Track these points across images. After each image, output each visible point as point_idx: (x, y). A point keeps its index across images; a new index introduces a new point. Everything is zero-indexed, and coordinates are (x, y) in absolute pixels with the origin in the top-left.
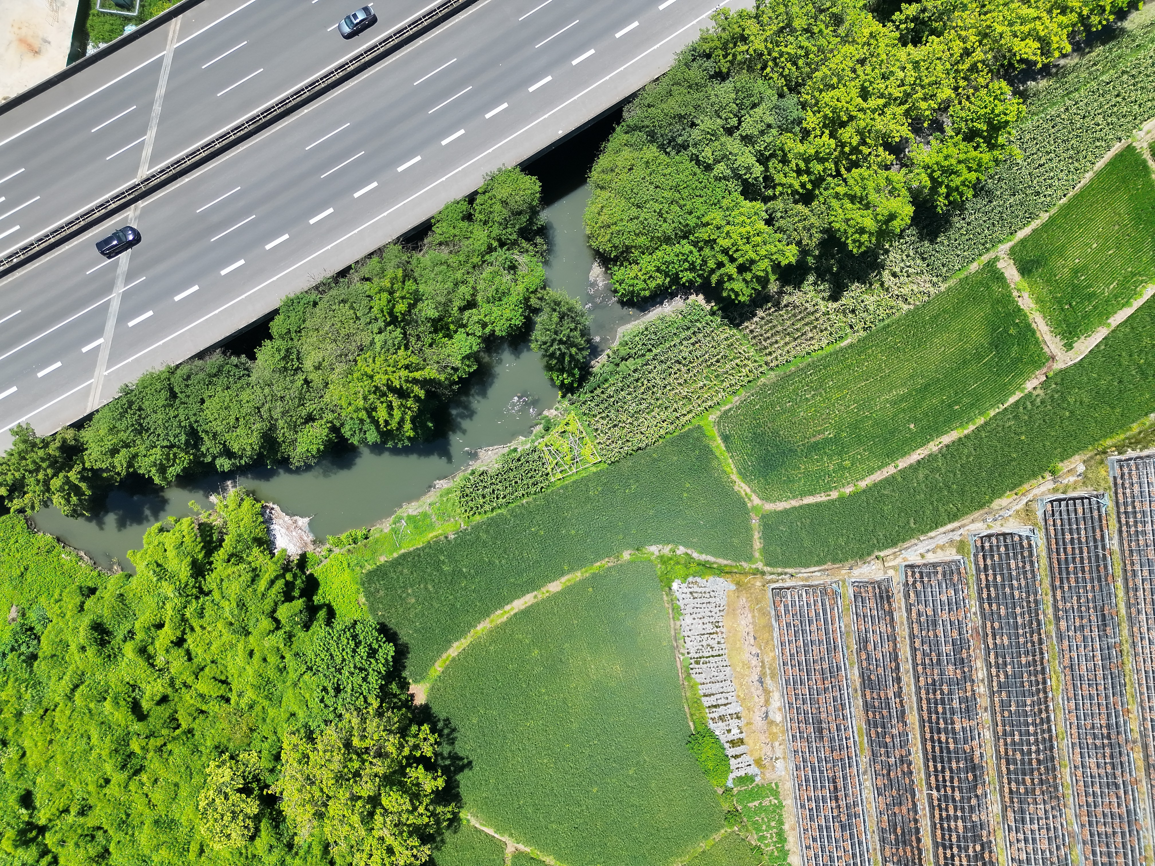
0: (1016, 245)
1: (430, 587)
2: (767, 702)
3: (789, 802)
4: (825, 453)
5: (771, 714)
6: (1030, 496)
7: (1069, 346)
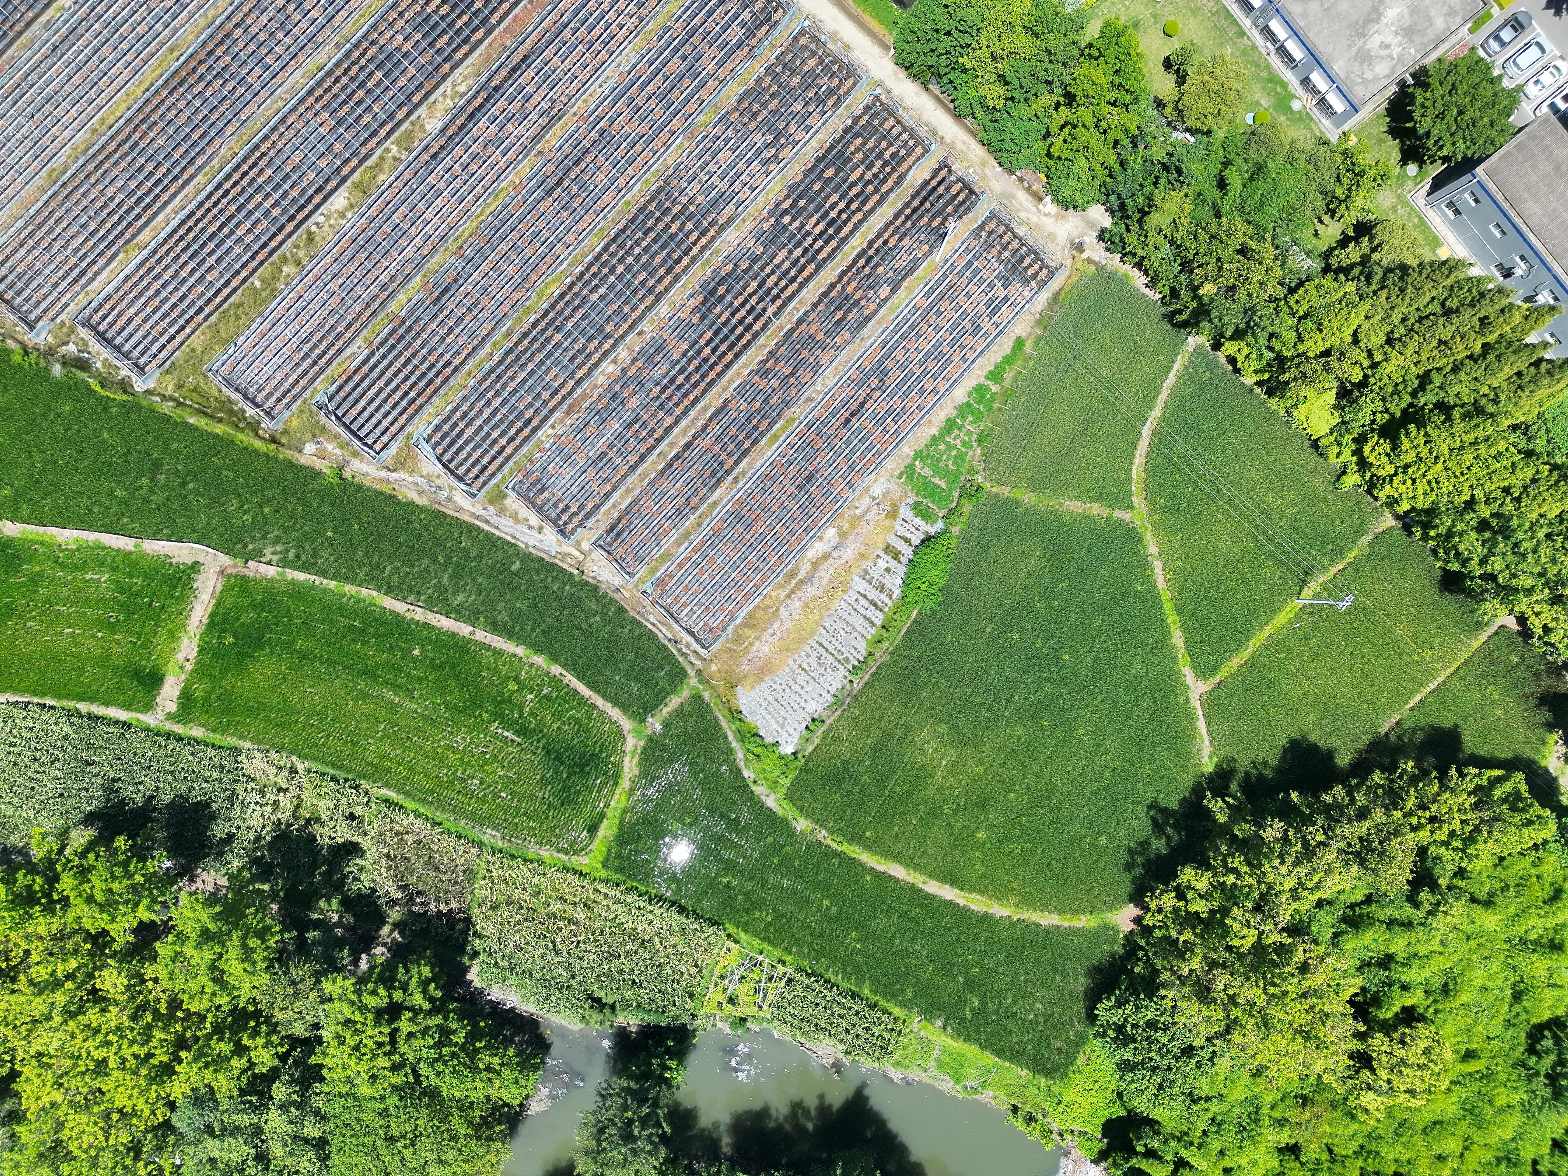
0: (137, 710)
1: (1009, 1001)
2: (826, 556)
3: (907, 450)
4: (521, 716)
5: (834, 543)
6: (384, 474)
7: (196, 567)
